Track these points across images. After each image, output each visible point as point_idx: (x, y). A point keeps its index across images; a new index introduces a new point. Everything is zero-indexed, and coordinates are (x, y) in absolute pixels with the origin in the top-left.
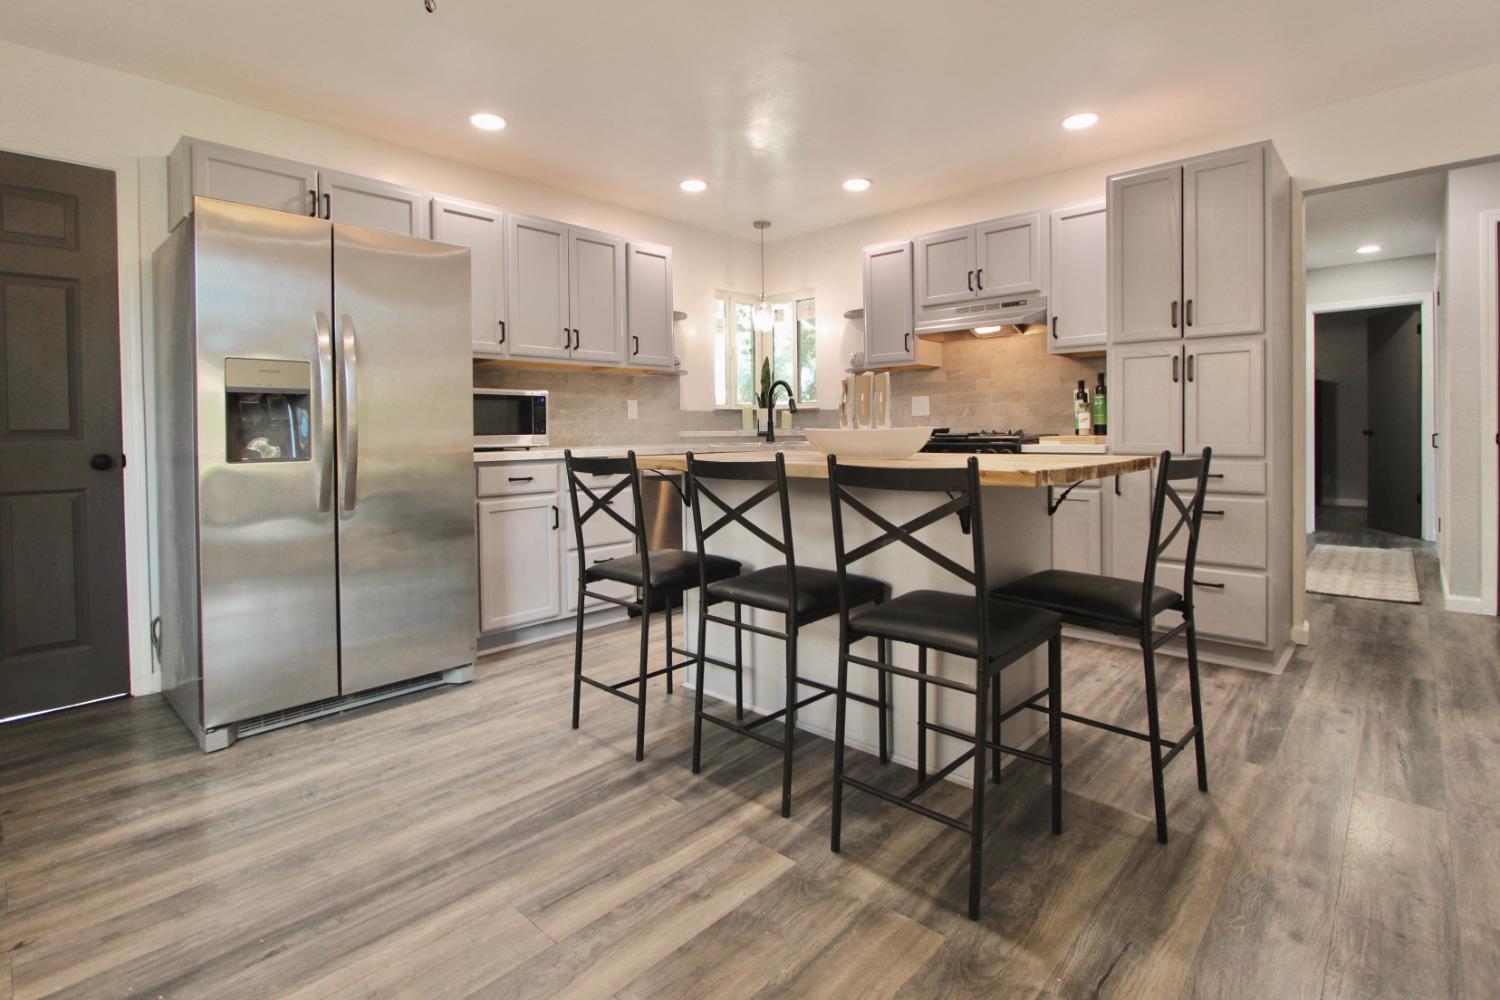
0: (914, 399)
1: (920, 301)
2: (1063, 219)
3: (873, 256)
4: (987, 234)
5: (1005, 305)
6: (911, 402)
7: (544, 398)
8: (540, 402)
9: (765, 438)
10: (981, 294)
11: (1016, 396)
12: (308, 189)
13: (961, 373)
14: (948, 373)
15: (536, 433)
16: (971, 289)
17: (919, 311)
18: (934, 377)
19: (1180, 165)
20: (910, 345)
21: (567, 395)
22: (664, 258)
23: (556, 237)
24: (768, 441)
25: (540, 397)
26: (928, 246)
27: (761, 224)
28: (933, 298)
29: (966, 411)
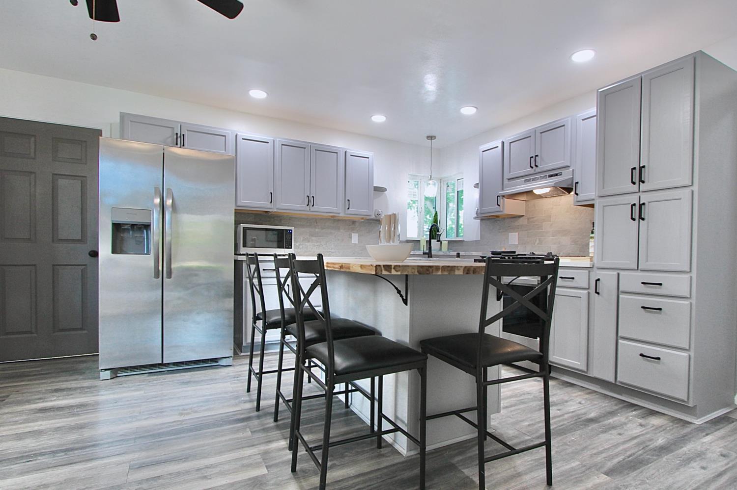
0: (510, 234)
1: (506, 176)
2: (583, 120)
3: (483, 151)
4: (541, 133)
5: (551, 176)
6: (508, 236)
7: (292, 230)
8: (290, 233)
9: (427, 256)
10: (538, 170)
11: (564, 232)
12: (175, 132)
13: (535, 219)
14: (528, 219)
15: (286, 248)
16: (532, 167)
17: (506, 182)
18: (521, 221)
19: (640, 76)
20: (501, 202)
21: (317, 230)
22: (368, 158)
23: (303, 149)
24: (428, 257)
25: (290, 230)
26: (511, 143)
27: (431, 138)
28: (513, 174)
29: (537, 242)
